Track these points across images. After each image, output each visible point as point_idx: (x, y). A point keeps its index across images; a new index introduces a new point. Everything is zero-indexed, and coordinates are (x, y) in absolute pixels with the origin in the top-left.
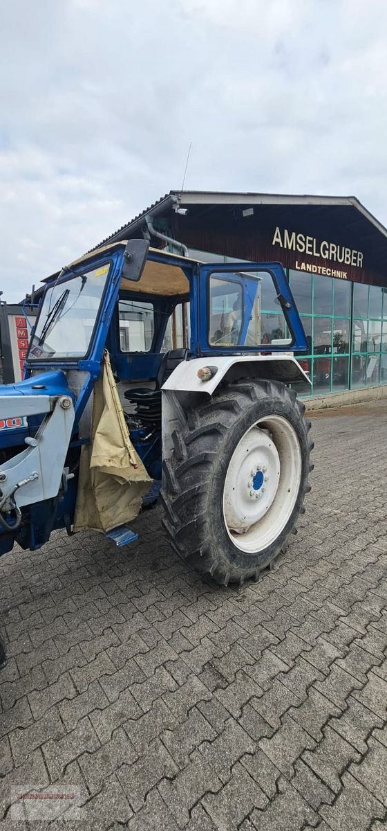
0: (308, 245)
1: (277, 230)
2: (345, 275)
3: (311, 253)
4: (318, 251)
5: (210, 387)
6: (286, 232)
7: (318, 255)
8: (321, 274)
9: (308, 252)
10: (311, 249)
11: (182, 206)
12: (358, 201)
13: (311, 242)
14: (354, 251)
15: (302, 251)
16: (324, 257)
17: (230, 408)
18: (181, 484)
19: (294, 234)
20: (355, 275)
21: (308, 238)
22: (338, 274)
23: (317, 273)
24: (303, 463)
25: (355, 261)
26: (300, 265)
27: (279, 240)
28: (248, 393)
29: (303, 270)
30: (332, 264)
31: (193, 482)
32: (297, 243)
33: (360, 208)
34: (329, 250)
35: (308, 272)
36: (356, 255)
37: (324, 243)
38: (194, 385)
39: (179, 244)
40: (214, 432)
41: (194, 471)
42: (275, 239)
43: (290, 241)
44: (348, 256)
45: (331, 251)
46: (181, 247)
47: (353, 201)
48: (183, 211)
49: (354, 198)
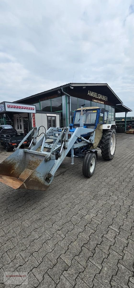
0: (96, 95)
1: (89, 91)
2: (103, 103)
3: (96, 97)
4: (98, 97)
5: (110, 128)
6: (91, 91)
7: (97, 98)
8: (98, 103)
9: (95, 97)
10: (96, 96)
11: (72, 87)
12: (107, 85)
13: (96, 94)
14: (105, 97)
15: (94, 96)
16: (99, 98)
17: (111, 132)
18: (105, 143)
19: (92, 92)
20: (106, 103)
21: (95, 93)
22: (102, 102)
23: (97, 102)
24: (116, 142)
25: (106, 99)
26: (94, 100)
27: (89, 94)
28: (112, 130)
29: (94, 102)
30: (101, 100)
31: (108, 142)
32: (93, 94)
33: (108, 86)
34: (100, 96)
35: (95, 102)
36: (106, 98)
37: (99, 94)
38: (106, 128)
39: (69, 95)
40: (110, 135)
41: (108, 140)
42: (88, 94)
43: (92, 94)
44: (104, 98)
45: (100, 97)
46: (69, 96)
47: (106, 84)
48: (72, 88)
49: (107, 84)
